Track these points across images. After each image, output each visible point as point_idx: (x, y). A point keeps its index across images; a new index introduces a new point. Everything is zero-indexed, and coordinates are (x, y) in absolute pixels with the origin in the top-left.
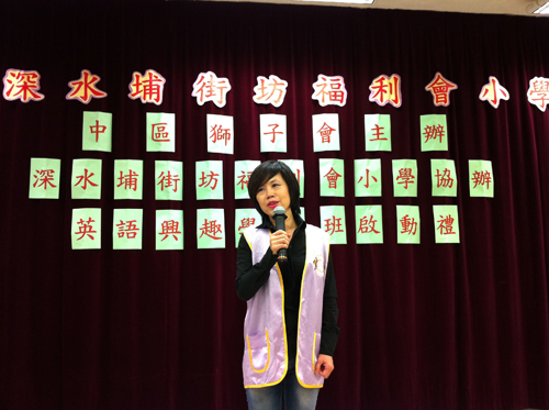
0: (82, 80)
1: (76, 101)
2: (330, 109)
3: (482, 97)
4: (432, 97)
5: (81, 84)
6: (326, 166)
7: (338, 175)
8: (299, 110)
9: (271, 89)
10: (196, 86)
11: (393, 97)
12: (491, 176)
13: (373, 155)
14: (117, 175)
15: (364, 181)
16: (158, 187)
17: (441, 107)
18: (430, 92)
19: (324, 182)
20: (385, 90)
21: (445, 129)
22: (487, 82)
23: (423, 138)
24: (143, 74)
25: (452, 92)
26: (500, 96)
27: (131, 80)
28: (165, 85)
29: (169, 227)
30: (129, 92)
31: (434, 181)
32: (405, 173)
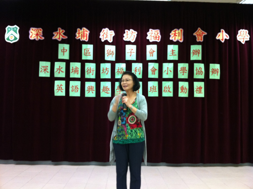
0: (58, 31)
1: (56, 40)
2: (154, 43)
3: (217, 38)
5: (58, 33)
6: (151, 66)
7: (156, 70)
8: (141, 43)
9: (130, 35)
10: (101, 34)
11: (180, 38)
12: (219, 70)
13: (170, 61)
14: (71, 68)
15: (166, 72)
16: (86, 73)
17: (200, 42)
18: (195, 36)
19: (150, 72)
20: (177, 35)
22: (220, 31)
23: (191, 55)
24: (81, 29)
25: (204, 36)
26: (225, 37)
27: (76, 31)
28: (89, 34)
29: (90, 88)
30: (76, 36)
31: (195, 72)
32: (183, 69)
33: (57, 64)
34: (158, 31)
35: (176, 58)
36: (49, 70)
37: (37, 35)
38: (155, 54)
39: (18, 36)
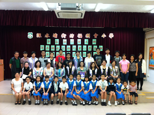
1: (46, 38)
2: (80, 38)
3: (102, 37)
4: (94, 37)
5: (46, 35)
6: (79, 46)
7: (81, 48)
8: (76, 38)
9: (72, 36)
10: (62, 35)
12: (102, 48)
13: (85, 45)
15: (84, 49)
16: (57, 49)
19: (78, 48)
20: (88, 36)
22: (103, 34)
23: (93, 42)
24: (55, 34)
25: (97, 36)
26: (105, 36)
27: (53, 34)
28: (57, 35)
29: (58, 54)
30: (53, 36)
31: (94, 49)
32: (90, 47)
33: (46, 46)
34: (81, 34)
35: (87, 44)
36: (44, 48)
37: (39, 36)
38: (80, 42)
39: (32, 36)
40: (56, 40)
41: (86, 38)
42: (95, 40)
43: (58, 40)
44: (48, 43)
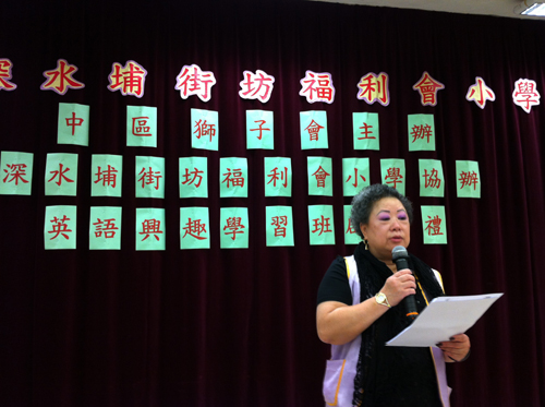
0: (59, 69)
1: (51, 92)
2: (318, 106)
4: (420, 96)
5: (57, 74)
7: (326, 174)
9: (258, 84)
11: (381, 96)
12: (478, 176)
14: (94, 170)
15: (353, 181)
16: (138, 184)
17: (429, 106)
18: (417, 91)
20: (373, 89)
21: (433, 129)
22: (474, 83)
23: (411, 138)
24: (124, 65)
25: (439, 92)
27: (110, 71)
28: (146, 77)
29: (150, 226)
30: (108, 83)
40: (132, 111)
41: (363, 107)
42: (427, 120)
43: (150, 114)
44: (64, 137)
